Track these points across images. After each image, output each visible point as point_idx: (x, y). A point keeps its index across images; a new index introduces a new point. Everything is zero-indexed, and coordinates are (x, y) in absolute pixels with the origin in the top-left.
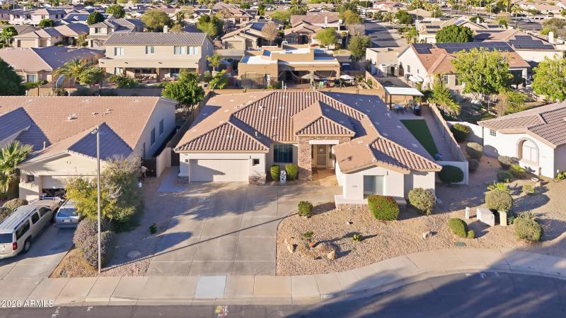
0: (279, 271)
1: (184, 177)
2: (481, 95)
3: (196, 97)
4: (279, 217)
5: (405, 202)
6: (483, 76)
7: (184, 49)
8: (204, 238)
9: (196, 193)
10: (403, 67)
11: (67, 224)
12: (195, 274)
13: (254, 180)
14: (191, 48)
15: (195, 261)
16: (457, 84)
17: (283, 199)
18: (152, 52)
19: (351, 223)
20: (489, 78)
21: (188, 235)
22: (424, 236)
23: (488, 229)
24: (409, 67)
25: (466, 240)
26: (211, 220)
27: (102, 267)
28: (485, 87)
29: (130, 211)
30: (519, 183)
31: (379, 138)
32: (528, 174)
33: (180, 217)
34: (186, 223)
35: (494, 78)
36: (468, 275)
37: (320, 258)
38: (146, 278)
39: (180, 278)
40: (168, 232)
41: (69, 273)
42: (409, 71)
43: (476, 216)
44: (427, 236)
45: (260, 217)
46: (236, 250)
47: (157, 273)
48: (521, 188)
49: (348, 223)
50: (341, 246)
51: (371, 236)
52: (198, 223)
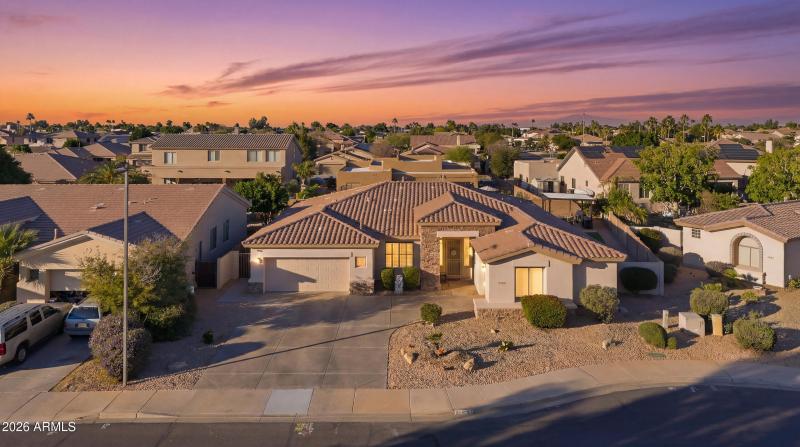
0: (392, 384)
1: (256, 284)
2: (675, 204)
3: (276, 201)
4: (392, 326)
5: (574, 306)
6: (678, 176)
7: (261, 154)
8: (281, 348)
9: (272, 303)
10: (566, 182)
11: (82, 329)
12: (267, 386)
13: (358, 287)
14: (271, 153)
15: (266, 373)
16: (641, 196)
17: (399, 308)
18: (217, 158)
19: (497, 331)
20: (687, 179)
21: (258, 346)
22: (604, 346)
23: (696, 339)
24: (573, 181)
25: (666, 352)
26: (293, 330)
27: (129, 379)
28: (683, 192)
29: (175, 311)
30: (737, 292)
31: (534, 225)
32: (748, 282)
33: (249, 327)
34: (255, 333)
35: (693, 179)
36: (671, 388)
37: (452, 368)
38: (193, 392)
39: (245, 391)
40: (230, 342)
41: (81, 386)
42: (574, 186)
43: (677, 325)
44: (608, 345)
45: (365, 326)
46: (328, 361)
47: (211, 386)
48: (739, 297)
49: (493, 331)
50: (483, 356)
51: (527, 346)
52: (274, 332)
